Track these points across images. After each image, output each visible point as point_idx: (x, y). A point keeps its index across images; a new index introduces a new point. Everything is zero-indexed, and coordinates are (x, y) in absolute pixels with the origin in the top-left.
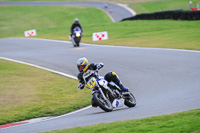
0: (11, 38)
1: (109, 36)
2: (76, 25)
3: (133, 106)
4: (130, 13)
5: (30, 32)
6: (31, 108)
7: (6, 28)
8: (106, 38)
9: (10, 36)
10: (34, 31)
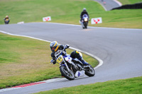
0: (33, 23)
1: (103, 21)
2: (84, 13)
3: (93, 75)
4: (118, 4)
5: (46, 18)
6: (48, 72)
7: (29, 15)
9: (32, 21)
10: (50, 17)
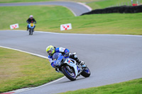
5: (14, 25)
6: (17, 82)
8: (70, 28)
10: (17, 25)
